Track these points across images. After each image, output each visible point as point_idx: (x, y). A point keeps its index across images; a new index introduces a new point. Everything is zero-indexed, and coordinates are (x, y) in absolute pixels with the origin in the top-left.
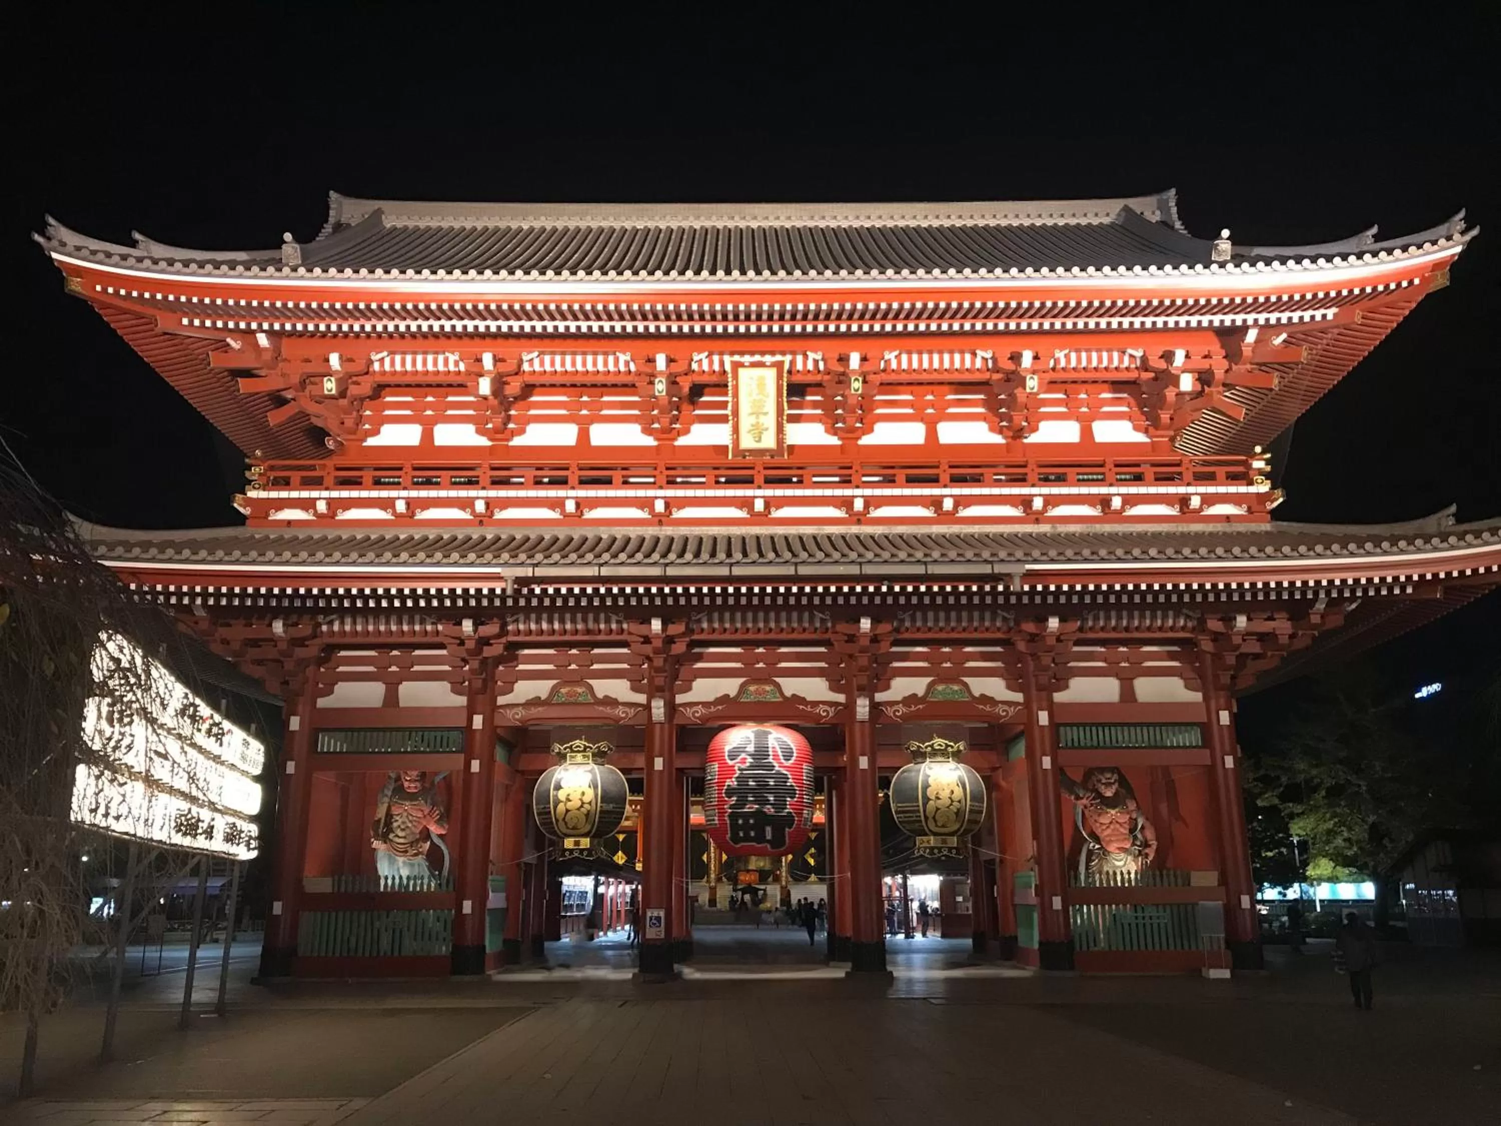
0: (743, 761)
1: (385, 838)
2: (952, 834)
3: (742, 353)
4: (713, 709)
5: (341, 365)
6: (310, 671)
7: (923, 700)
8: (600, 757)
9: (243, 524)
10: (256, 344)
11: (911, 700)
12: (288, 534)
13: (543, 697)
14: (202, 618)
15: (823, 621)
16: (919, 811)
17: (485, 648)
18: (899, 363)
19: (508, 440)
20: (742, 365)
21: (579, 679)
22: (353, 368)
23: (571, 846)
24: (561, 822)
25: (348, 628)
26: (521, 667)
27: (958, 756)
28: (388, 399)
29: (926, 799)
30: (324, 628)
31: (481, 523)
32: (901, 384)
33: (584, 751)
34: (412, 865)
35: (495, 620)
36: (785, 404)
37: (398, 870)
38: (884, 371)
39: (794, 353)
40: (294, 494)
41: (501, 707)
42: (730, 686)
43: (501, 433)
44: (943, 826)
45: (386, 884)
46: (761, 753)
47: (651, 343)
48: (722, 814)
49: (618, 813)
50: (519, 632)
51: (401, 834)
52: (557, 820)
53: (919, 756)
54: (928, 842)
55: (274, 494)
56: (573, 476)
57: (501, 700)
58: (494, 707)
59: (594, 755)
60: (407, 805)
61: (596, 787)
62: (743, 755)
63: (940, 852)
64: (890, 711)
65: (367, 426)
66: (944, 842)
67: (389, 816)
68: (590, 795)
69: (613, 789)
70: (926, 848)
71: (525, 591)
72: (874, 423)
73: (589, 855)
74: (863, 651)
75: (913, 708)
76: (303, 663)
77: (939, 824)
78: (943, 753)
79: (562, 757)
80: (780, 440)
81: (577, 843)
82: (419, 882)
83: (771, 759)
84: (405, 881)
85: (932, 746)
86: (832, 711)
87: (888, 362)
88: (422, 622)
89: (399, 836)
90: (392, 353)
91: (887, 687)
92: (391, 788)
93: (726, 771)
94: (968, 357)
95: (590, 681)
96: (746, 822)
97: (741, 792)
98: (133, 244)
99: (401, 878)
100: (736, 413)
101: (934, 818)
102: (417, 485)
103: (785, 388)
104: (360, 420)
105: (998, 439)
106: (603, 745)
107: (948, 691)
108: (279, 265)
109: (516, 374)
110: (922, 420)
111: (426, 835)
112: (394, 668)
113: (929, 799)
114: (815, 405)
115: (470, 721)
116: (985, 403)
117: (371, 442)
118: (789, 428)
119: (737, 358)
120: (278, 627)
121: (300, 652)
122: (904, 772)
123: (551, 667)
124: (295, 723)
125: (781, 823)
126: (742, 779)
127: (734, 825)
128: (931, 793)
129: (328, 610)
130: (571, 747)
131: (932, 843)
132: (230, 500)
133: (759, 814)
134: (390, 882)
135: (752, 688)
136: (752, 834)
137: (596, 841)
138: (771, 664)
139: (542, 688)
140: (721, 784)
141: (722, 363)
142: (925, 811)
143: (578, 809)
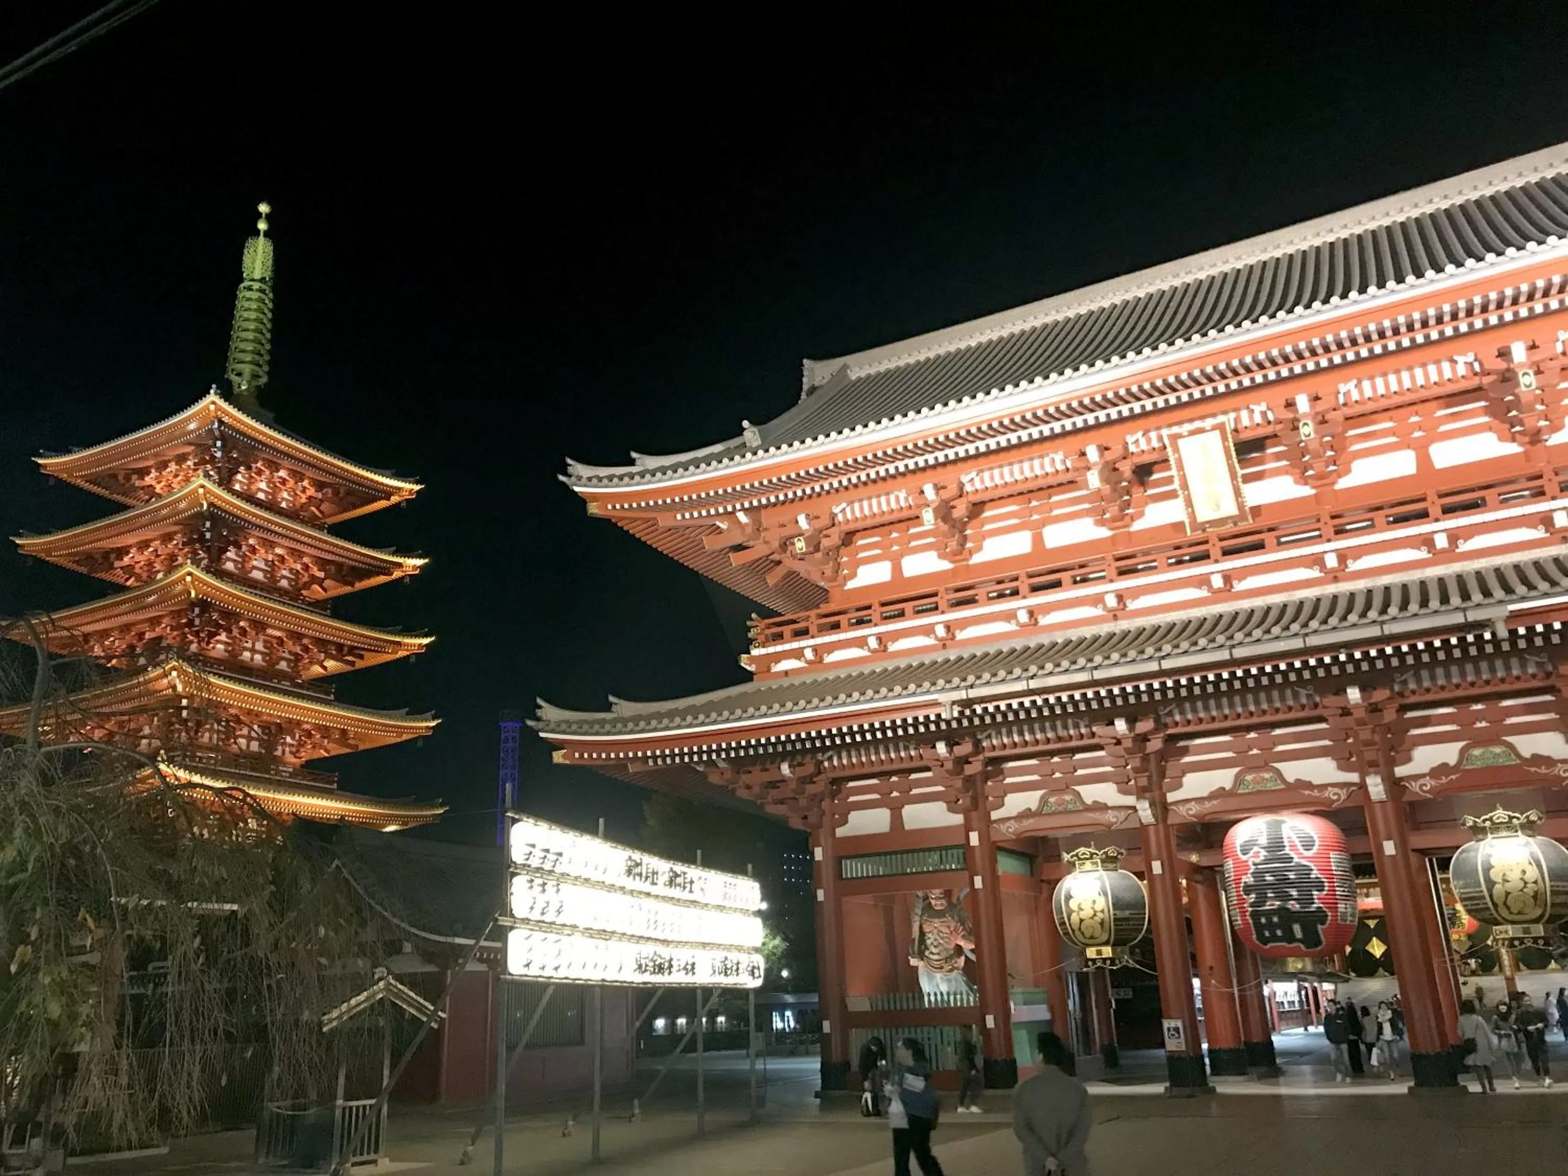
0: (1257, 855)
1: (921, 956)
2: (1536, 921)
3: (1180, 423)
4: (1208, 805)
5: (809, 524)
6: (825, 805)
7: (1456, 768)
8: (1109, 862)
9: (751, 680)
10: (738, 522)
11: (1441, 770)
12: (786, 682)
13: (1034, 808)
14: (726, 769)
15: (1309, 696)
16: (1484, 897)
17: (966, 767)
18: (1361, 392)
19: (967, 560)
20: (1180, 436)
21: (1066, 787)
22: (819, 524)
23: (1094, 956)
24: (1077, 932)
25: (845, 762)
26: (1009, 780)
27: (1529, 828)
28: (861, 542)
29: (1490, 884)
30: (826, 764)
31: (944, 646)
32: (1375, 412)
33: (1091, 858)
34: (949, 981)
35: (967, 739)
36: (1237, 466)
37: (938, 985)
38: (1345, 405)
39: (1236, 410)
40: (787, 647)
41: (995, 821)
42: (1224, 778)
43: (960, 553)
44: (1519, 913)
45: (930, 1001)
46: (1276, 845)
47: (1081, 436)
48: (1243, 913)
49: (1137, 919)
50: (994, 748)
51: (935, 951)
52: (1073, 931)
53: (1478, 832)
54: (1506, 932)
55: (771, 650)
56: (1023, 585)
57: (995, 815)
58: (989, 822)
59: (1103, 861)
60: (937, 923)
61: (1105, 894)
62: (1256, 849)
63: (1522, 943)
64: (1415, 786)
65: (846, 572)
66: (1526, 931)
67: (922, 934)
68: (1101, 904)
69: (1128, 896)
70: (1504, 939)
71: (967, 712)
72: (1350, 462)
73: (1113, 963)
74: (1361, 723)
75: (1444, 780)
76: (817, 799)
77: (1515, 911)
78: (1509, 826)
79: (1071, 866)
80: (1241, 506)
81: (1099, 953)
82: (958, 997)
83: (1287, 850)
84: (946, 997)
85: (1491, 819)
86: (1343, 794)
87: (1347, 394)
88: (906, 748)
89: (934, 953)
90: (851, 503)
91: (1409, 760)
92: (921, 906)
93: (1242, 868)
94: (1446, 366)
95: (1077, 788)
96: (1269, 920)
97: (1259, 888)
98: (632, 462)
99: (942, 994)
100: (1185, 486)
101: (1505, 903)
102: (887, 619)
103: (1233, 449)
104: (838, 567)
105: (1513, 448)
106: (1111, 851)
107: (1487, 755)
108: (742, 449)
109: (961, 496)
110: (1409, 447)
111: (959, 950)
112: (895, 794)
113: (1494, 883)
114: (1278, 457)
115: (968, 838)
116: (1487, 411)
117: (851, 585)
118: (1247, 489)
119: (1175, 430)
120: (785, 769)
121: (810, 789)
122: (1463, 851)
123: (1035, 777)
124: (818, 854)
125: (1311, 920)
126: (1258, 874)
127: (1257, 924)
128: (1495, 875)
129: (824, 749)
130: (1077, 855)
131: (1511, 934)
132: (737, 661)
133: (1283, 912)
134: (933, 999)
135: (1249, 777)
136: (1279, 933)
137: (1119, 949)
138: (1267, 749)
139: (1031, 800)
140: (1238, 880)
141: (1160, 438)
142: (1491, 896)
143: (1092, 918)
